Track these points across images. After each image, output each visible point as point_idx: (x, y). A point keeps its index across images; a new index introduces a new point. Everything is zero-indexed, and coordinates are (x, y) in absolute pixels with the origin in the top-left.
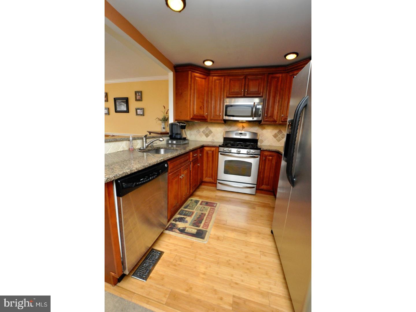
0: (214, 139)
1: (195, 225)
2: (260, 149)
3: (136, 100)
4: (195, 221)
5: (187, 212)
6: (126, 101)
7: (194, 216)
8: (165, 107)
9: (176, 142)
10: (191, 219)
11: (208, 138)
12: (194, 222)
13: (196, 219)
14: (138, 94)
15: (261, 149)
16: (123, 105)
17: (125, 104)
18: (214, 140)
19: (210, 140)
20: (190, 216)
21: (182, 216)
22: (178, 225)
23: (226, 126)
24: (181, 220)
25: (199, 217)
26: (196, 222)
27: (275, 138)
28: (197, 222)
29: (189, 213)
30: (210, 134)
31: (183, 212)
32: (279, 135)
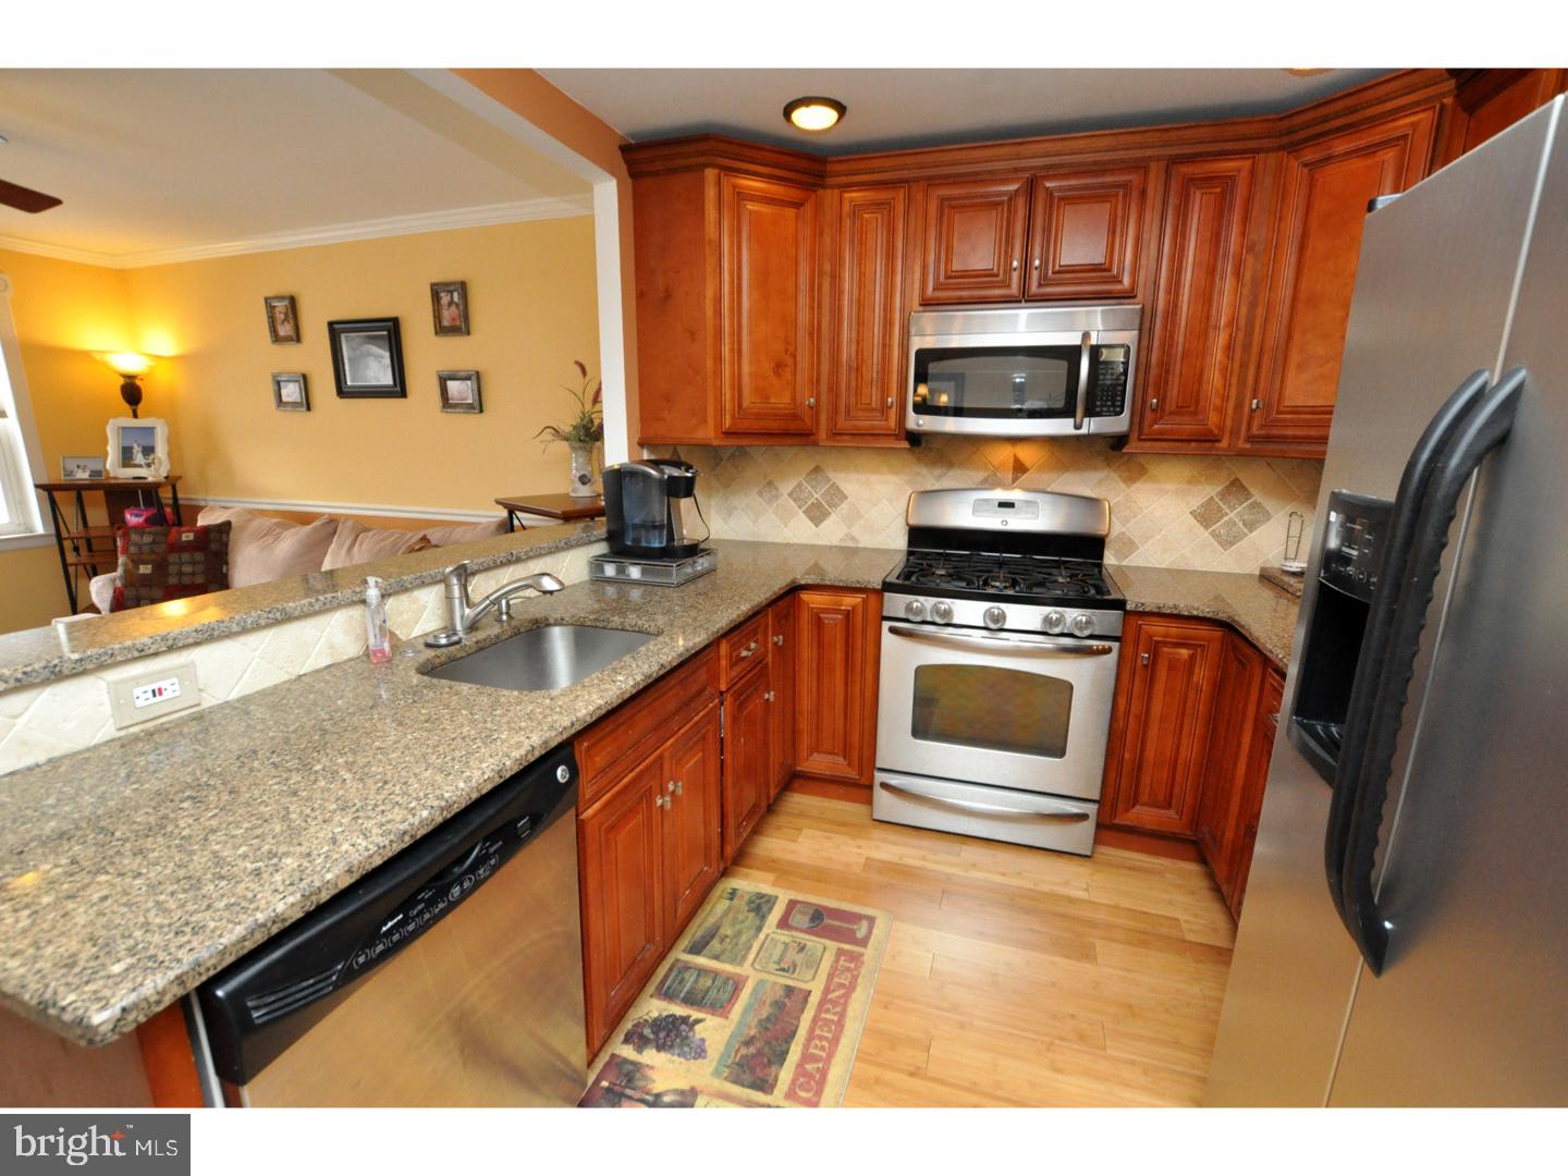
0: (855, 531)
1: (747, 1077)
2: (1119, 605)
3: (441, 330)
4: (748, 1043)
5: (706, 982)
6: (390, 332)
7: (745, 1012)
8: (587, 368)
9: (644, 572)
10: (728, 1032)
11: (822, 526)
12: (744, 1051)
13: (752, 1033)
14: (445, 299)
15: (1128, 607)
16: (376, 357)
17: (387, 354)
18: (853, 539)
19: (835, 542)
20: (720, 1008)
21: (679, 1010)
22: (649, 1073)
23: (920, 460)
24: (670, 1034)
25: (768, 1019)
26: (752, 1050)
27: (1206, 527)
28: (760, 1053)
29: (718, 983)
30: (835, 506)
31: (683, 979)
32: (1232, 508)
